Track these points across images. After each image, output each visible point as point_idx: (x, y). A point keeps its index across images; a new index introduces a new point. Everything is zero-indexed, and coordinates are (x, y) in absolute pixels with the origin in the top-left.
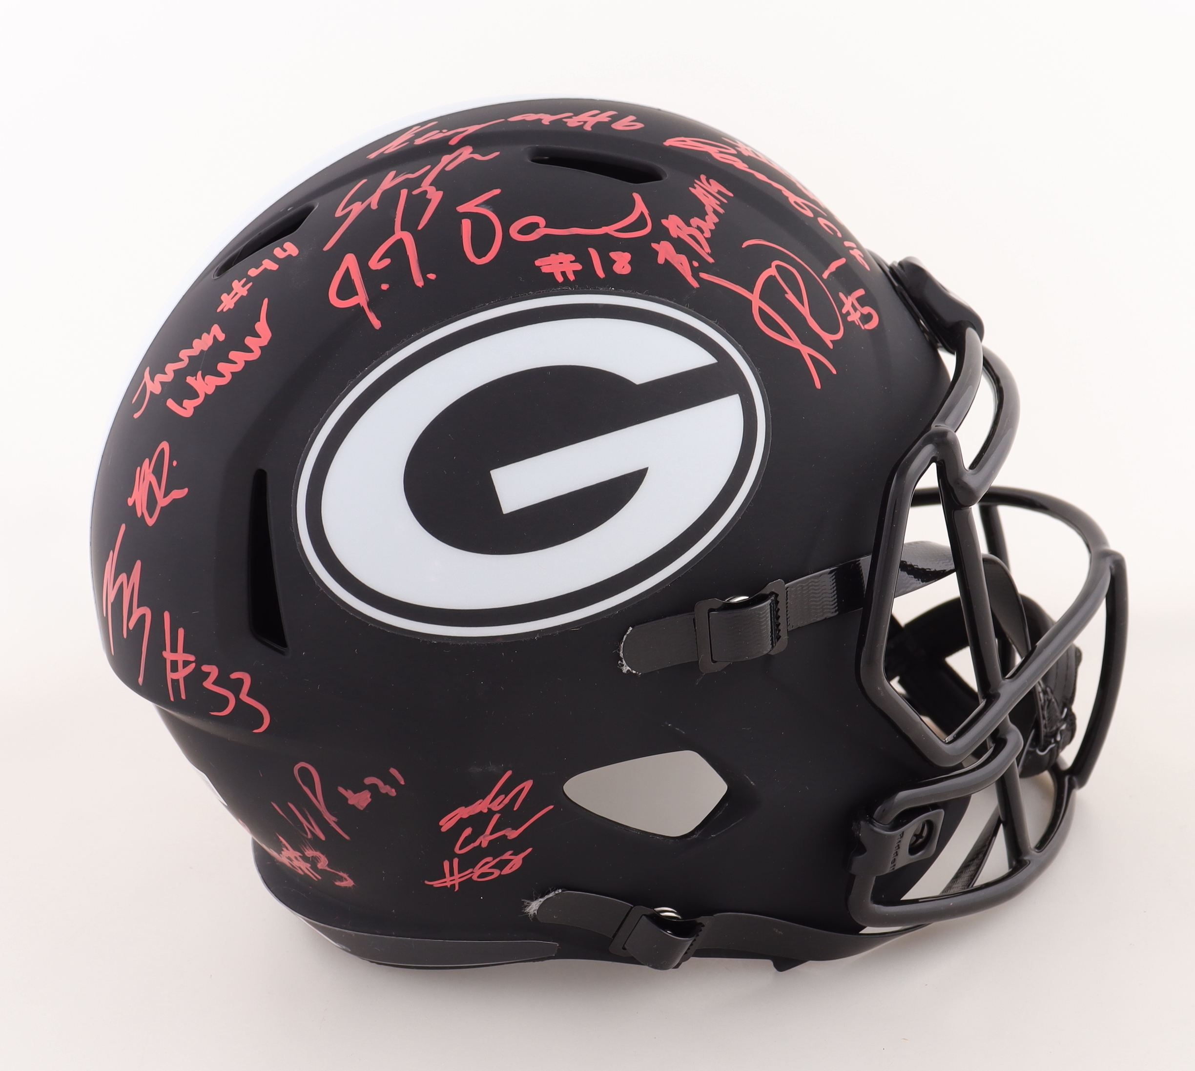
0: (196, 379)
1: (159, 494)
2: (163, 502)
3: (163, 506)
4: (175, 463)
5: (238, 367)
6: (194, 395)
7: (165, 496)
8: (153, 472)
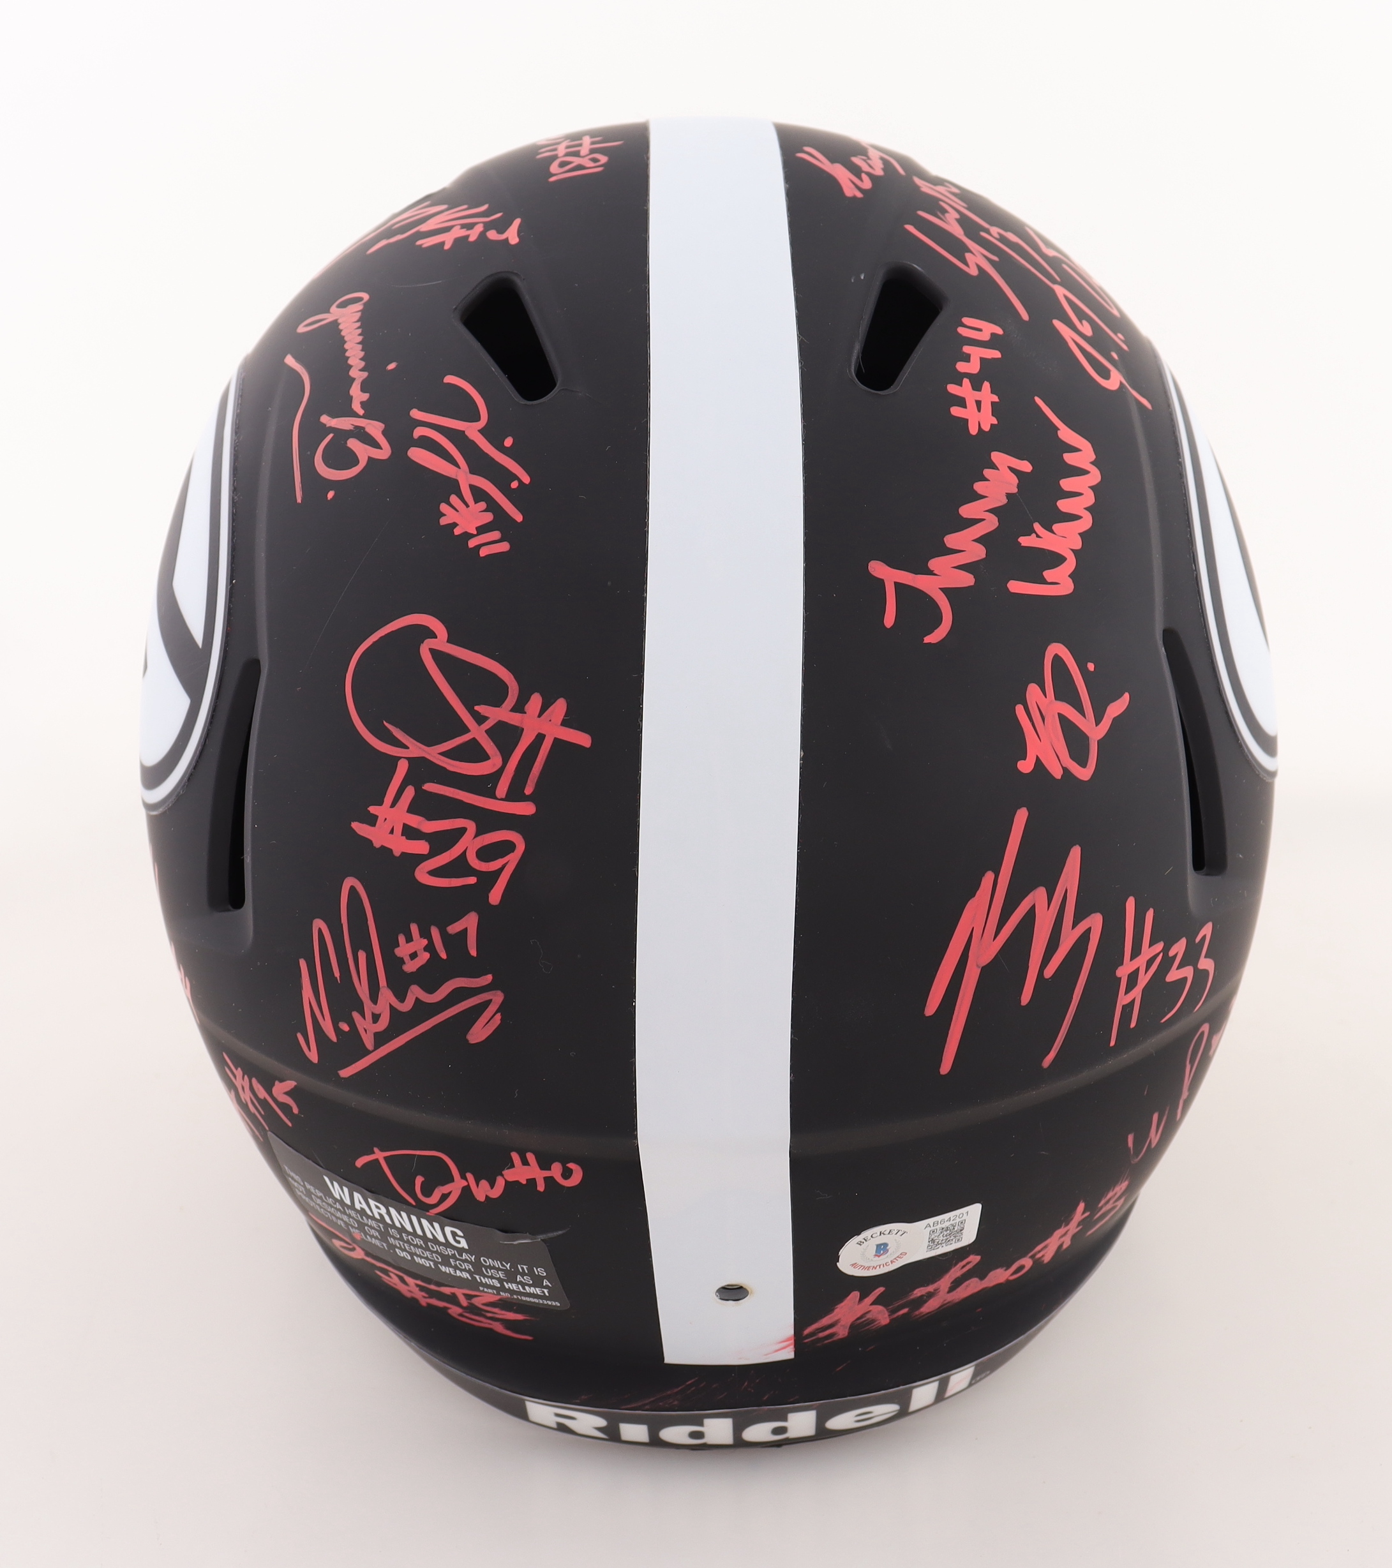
0: (1038, 536)
1: (1086, 724)
2: (1096, 732)
3: (1099, 738)
4: (1091, 666)
5: (1089, 499)
6: (1056, 560)
7: (1098, 721)
8: (1057, 697)
